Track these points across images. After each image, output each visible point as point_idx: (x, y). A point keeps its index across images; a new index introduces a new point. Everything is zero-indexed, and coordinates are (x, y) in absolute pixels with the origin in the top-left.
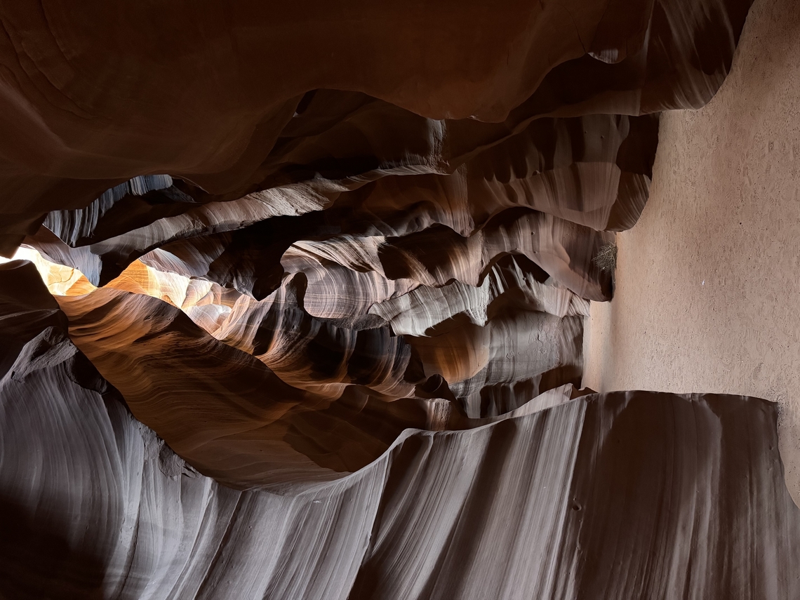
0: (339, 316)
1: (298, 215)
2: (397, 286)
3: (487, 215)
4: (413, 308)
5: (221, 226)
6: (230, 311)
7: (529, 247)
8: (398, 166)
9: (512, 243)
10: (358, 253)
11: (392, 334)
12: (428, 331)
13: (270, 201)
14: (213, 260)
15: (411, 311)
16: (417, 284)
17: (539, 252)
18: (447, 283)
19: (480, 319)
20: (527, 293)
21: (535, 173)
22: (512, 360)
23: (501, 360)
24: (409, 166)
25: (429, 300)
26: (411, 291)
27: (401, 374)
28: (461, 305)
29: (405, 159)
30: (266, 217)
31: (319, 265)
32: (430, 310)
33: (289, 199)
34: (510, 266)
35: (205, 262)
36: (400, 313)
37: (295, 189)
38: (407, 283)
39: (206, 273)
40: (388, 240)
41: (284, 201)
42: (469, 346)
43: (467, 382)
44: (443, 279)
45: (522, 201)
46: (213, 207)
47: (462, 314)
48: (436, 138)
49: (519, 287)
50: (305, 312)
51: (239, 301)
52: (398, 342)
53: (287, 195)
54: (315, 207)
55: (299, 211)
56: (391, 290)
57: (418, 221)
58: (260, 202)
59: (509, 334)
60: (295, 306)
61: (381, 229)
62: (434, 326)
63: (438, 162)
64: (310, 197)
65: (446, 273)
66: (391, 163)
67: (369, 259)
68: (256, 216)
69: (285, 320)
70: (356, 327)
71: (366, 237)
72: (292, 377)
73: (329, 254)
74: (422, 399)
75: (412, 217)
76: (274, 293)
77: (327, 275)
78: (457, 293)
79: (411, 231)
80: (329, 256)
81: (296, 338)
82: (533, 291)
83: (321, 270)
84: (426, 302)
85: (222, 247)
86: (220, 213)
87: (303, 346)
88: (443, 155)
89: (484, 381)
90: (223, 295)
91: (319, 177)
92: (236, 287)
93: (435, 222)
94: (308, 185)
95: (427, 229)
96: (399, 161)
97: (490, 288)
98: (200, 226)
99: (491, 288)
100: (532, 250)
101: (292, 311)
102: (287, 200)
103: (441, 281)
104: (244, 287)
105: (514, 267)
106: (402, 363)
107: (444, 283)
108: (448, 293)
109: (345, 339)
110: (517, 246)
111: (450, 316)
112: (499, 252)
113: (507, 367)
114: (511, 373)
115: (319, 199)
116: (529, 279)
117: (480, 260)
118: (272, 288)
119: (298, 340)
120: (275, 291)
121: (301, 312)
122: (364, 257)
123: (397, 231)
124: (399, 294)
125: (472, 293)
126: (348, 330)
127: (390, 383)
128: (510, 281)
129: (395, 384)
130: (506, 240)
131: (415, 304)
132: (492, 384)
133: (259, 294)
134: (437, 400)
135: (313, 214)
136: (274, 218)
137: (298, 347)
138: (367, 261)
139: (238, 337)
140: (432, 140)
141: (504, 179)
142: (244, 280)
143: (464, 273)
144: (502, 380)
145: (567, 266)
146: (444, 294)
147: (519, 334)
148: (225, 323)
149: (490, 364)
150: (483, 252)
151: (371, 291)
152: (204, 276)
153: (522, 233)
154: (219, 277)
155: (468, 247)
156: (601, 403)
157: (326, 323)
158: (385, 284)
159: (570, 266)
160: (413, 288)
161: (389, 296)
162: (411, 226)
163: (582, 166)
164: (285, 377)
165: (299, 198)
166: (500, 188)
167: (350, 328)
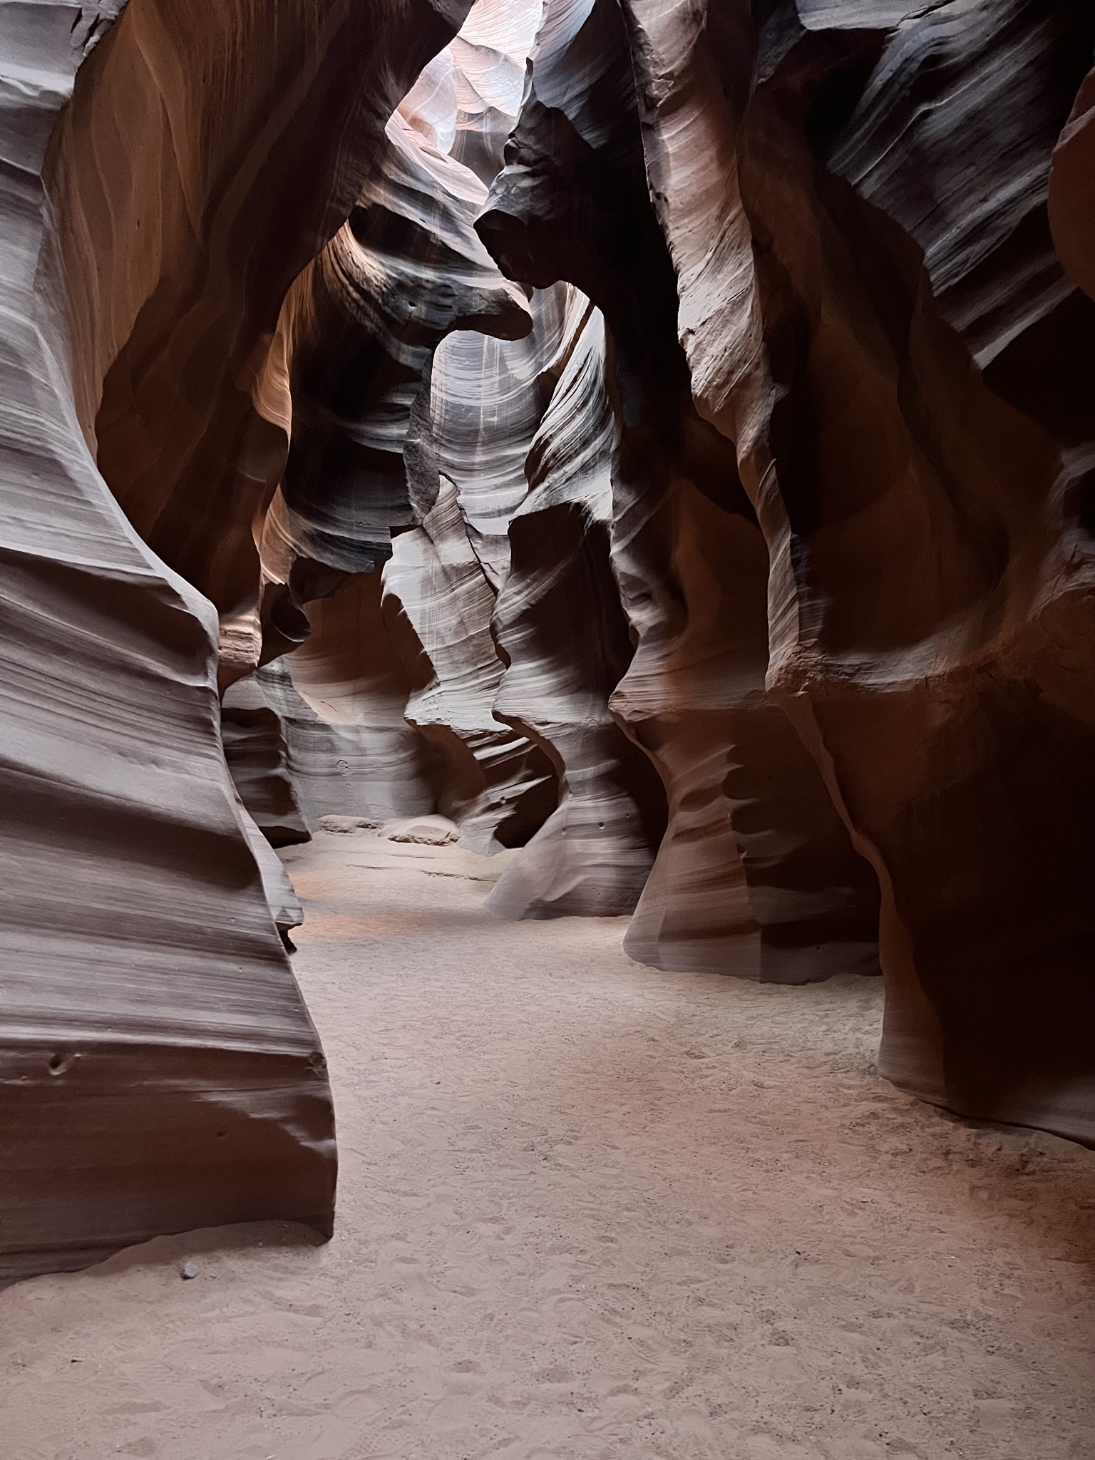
0: (436, 413)
1: (680, 334)
2: (495, 541)
3: (654, 747)
4: (444, 569)
5: (656, 146)
6: (444, 151)
7: (578, 818)
8: (798, 581)
9: (582, 784)
10: (570, 458)
11: (395, 532)
12: (394, 601)
13: (717, 270)
14: (571, 117)
15: (437, 565)
16: (498, 583)
17: (566, 837)
18: (500, 650)
19: (421, 710)
20: (474, 804)
21: (740, 849)
22: (334, 770)
23: (332, 749)
24: (797, 606)
25: (460, 604)
26: (484, 571)
27: (308, 552)
28: (450, 672)
29: (812, 596)
30: (674, 256)
31: (541, 366)
32: (441, 606)
33: (725, 317)
34: (529, 772)
35: (566, 99)
36: (432, 542)
37: (747, 334)
38: (500, 560)
39: (541, 98)
40: (601, 527)
41: (717, 304)
42: (363, 683)
43: (284, 678)
44: (509, 640)
45: (682, 819)
46: (701, 127)
47: (434, 673)
48: (858, 669)
49: (486, 787)
50: (444, 334)
51: (469, 174)
52: (379, 544)
53: (732, 312)
54: (700, 378)
55: (691, 338)
56: (482, 526)
57: (644, 598)
58: (714, 243)
59: (390, 764)
60: (460, 310)
61: (628, 520)
62: (405, 614)
63: (805, 671)
64: (726, 368)
65: (524, 646)
66: (803, 563)
67: (556, 481)
68: (678, 233)
69: (429, 286)
70: (412, 449)
71: (612, 481)
72: (302, 298)
73: (568, 391)
74: (260, 602)
75: (654, 585)
76: (490, 262)
77: (521, 382)
78: (475, 664)
79: (621, 583)
80: (563, 391)
81: (388, 310)
82: (478, 815)
83: (530, 371)
84: (455, 599)
85: (601, 143)
86: (686, 146)
87: (368, 324)
88: (821, 683)
89: (287, 715)
90: (480, 135)
91: (775, 395)
92: (507, 171)
93: (642, 635)
94: (757, 366)
95: (626, 619)
96: (808, 583)
97: (485, 731)
98: (660, 91)
99: (485, 733)
100: (569, 824)
101: (448, 302)
102: (720, 312)
103: (506, 636)
104: (508, 190)
105: (527, 779)
106: (333, 553)
107: (500, 642)
108: (474, 646)
109: (383, 423)
110: (576, 794)
111: (427, 648)
112: (564, 758)
113: (317, 761)
114: (305, 769)
115: (720, 387)
116: (503, 808)
117: (549, 720)
118: (503, 258)
119: (383, 315)
120: (496, 266)
121: (446, 324)
122: (561, 472)
123: (625, 550)
124: (478, 544)
125: (474, 695)
126: (405, 432)
127: (293, 529)
128: (499, 772)
129: (288, 538)
130: (590, 771)
131: (453, 574)
132: (284, 731)
133: (489, 227)
134: (258, 635)
135: (685, 372)
136: (673, 275)
137: (367, 315)
138: (553, 477)
139: (391, 172)
140: (854, 660)
141: (731, 787)
142: (524, 191)
143: (520, 685)
144: (291, 751)
145: (537, 897)
146: (473, 637)
147: (386, 784)
148: (418, 139)
149: (324, 727)
150: (565, 725)
151: (482, 481)
152: (534, 94)
153: (602, 803)
154: (531, 131)
155: (575, 695)
156: (308, 1088)
157: (419, 380)
158: (500, 513)
159: (540, 900)
160: (490, 574)
161: (472, 521)
162: (633, 582)
163: (754, 944)
164: (303, 283)
165: (726, 339)
166: (712, 777)
167: (409, 436)
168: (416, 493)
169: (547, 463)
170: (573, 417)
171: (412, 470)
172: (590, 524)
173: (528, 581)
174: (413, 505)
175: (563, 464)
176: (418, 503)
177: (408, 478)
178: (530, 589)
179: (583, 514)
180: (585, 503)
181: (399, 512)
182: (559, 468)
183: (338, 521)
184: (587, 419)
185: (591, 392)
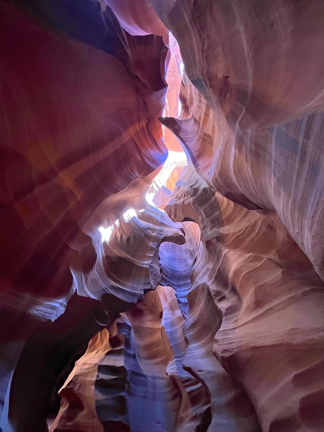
2: (185, 304)
9: (220, 407)
10: (200, 273)
15: (174, 317)
18: (186, 339)
19: (169, 369)
20: (186, 416)
22: (145, 395)
43: (134, 356)
44: (189, 335)
50: (162, 242)
57: (223, 298)
60: (165, 235)
61: (212, 271)
65: (193, 337)
67: (197, 280)
69: (157, 229)
70: (152, 267)
75: (226, 293)
79: (213, 294)
81: (146, 233)
82: (188, 423)
89: (132, 370)
93: (224, 312)
101: (162, 233)
103: (187, 333)
106: (123, 295)
107: (186, 336)
109: (143, 260)
110: (218, 414)
113: (140, 390)
116: (197, 420)
117: (203, 369)
119: (144, 233)
121: (162, 240)
122: (198, 277)
123: (213, 282)
124: (181, 306)
126: (150, 262)
127: (105, 282)
128: (196, 399)
129: (103, 285)
132: (128, 376)
134: (63, 309)
143: (193, 353)
149: (144, 376)
150: (209, 372)
157: (155, 251)
162: (218, 293)
167: (151, 263)
168: (154, 279)
171: (152, 273)
173: (193, 313)
174: (152, 283)
176: (153, 283)
177: (150, 275)
180: (204, 283)
181: (147, 285)
183: (127, 286)
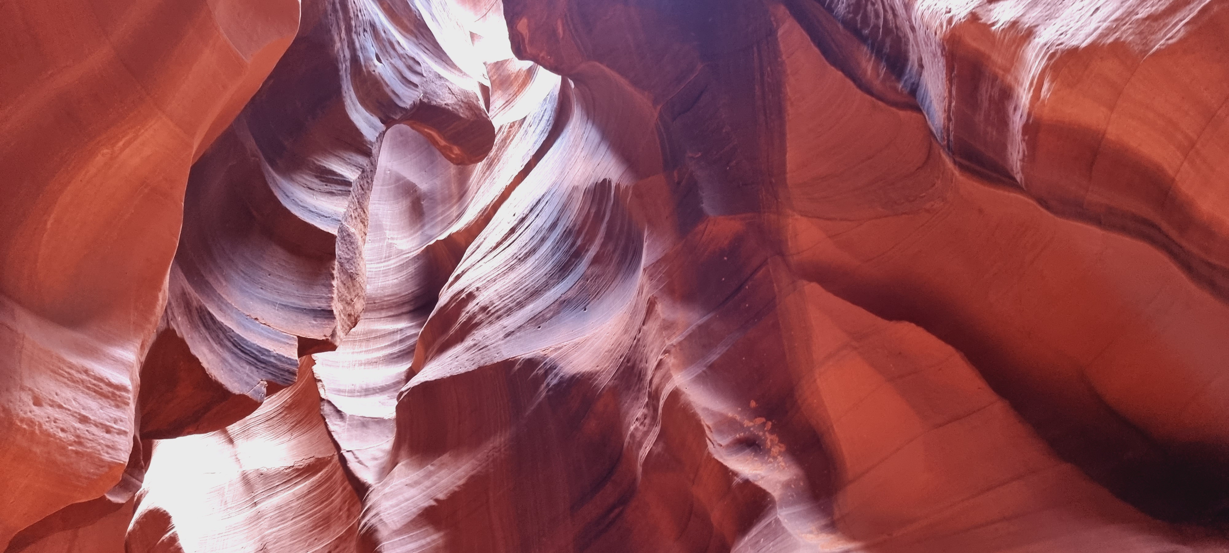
168: (341, 299)
169: (470, 319)
170: (512, 268)
171: (341, 264)
172: (555, 382)
173: (430, 467)
174: (336, 314)
175: (499, 318)
176: (340, 314)
177: (336, 273)
178: (434, 478)
179: (542, 371)
180: (544, 357)
181: (315, 317)
182: (491, 323)
183: (227, 304)
184: (537, 268)
185: (543, 240)
